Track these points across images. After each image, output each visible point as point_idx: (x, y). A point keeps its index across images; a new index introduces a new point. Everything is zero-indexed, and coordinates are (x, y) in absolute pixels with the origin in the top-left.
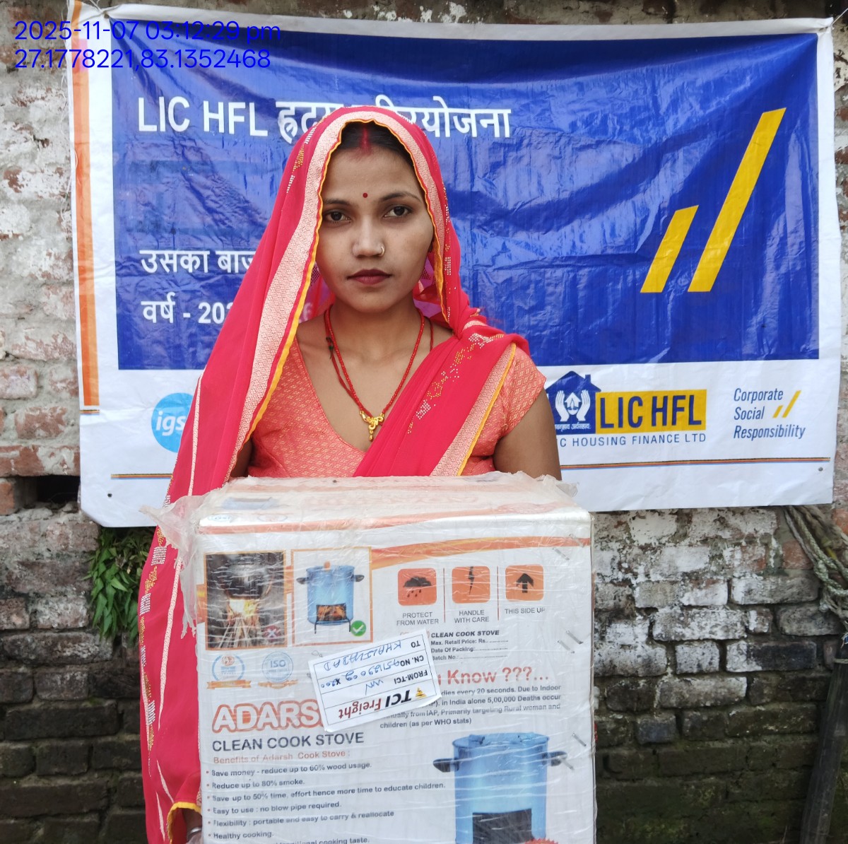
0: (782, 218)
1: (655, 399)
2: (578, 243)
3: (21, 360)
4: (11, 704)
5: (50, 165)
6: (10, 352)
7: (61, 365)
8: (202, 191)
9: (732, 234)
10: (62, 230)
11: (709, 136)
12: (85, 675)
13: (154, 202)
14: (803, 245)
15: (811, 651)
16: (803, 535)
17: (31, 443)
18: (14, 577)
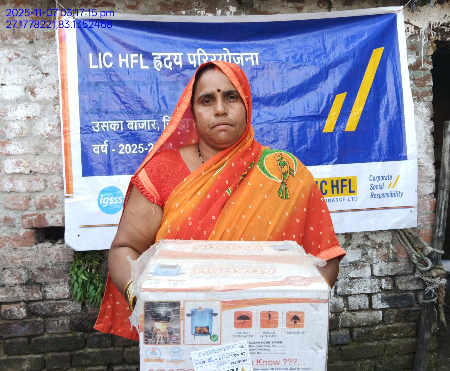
0: (386, 96)
1: (332, 181)
2: (292, 111)
3: (37, 174)
4: (34, 336)
5: (48, 84)
6: (32, 170)
7: (56, 175)
8: (119, 94)
9: (364, 104)
10: (56, 113)
11: (350, 60)
12: (69, 321)
13: (98, 100)
14: (397, 108)
15: (412, 297)
16: (405, 242)
17: (42, 212)
18: (35, 275)
